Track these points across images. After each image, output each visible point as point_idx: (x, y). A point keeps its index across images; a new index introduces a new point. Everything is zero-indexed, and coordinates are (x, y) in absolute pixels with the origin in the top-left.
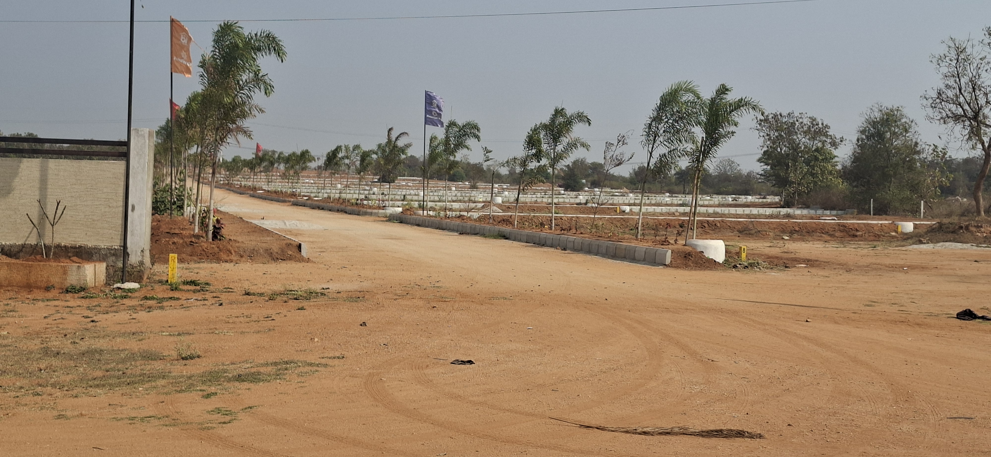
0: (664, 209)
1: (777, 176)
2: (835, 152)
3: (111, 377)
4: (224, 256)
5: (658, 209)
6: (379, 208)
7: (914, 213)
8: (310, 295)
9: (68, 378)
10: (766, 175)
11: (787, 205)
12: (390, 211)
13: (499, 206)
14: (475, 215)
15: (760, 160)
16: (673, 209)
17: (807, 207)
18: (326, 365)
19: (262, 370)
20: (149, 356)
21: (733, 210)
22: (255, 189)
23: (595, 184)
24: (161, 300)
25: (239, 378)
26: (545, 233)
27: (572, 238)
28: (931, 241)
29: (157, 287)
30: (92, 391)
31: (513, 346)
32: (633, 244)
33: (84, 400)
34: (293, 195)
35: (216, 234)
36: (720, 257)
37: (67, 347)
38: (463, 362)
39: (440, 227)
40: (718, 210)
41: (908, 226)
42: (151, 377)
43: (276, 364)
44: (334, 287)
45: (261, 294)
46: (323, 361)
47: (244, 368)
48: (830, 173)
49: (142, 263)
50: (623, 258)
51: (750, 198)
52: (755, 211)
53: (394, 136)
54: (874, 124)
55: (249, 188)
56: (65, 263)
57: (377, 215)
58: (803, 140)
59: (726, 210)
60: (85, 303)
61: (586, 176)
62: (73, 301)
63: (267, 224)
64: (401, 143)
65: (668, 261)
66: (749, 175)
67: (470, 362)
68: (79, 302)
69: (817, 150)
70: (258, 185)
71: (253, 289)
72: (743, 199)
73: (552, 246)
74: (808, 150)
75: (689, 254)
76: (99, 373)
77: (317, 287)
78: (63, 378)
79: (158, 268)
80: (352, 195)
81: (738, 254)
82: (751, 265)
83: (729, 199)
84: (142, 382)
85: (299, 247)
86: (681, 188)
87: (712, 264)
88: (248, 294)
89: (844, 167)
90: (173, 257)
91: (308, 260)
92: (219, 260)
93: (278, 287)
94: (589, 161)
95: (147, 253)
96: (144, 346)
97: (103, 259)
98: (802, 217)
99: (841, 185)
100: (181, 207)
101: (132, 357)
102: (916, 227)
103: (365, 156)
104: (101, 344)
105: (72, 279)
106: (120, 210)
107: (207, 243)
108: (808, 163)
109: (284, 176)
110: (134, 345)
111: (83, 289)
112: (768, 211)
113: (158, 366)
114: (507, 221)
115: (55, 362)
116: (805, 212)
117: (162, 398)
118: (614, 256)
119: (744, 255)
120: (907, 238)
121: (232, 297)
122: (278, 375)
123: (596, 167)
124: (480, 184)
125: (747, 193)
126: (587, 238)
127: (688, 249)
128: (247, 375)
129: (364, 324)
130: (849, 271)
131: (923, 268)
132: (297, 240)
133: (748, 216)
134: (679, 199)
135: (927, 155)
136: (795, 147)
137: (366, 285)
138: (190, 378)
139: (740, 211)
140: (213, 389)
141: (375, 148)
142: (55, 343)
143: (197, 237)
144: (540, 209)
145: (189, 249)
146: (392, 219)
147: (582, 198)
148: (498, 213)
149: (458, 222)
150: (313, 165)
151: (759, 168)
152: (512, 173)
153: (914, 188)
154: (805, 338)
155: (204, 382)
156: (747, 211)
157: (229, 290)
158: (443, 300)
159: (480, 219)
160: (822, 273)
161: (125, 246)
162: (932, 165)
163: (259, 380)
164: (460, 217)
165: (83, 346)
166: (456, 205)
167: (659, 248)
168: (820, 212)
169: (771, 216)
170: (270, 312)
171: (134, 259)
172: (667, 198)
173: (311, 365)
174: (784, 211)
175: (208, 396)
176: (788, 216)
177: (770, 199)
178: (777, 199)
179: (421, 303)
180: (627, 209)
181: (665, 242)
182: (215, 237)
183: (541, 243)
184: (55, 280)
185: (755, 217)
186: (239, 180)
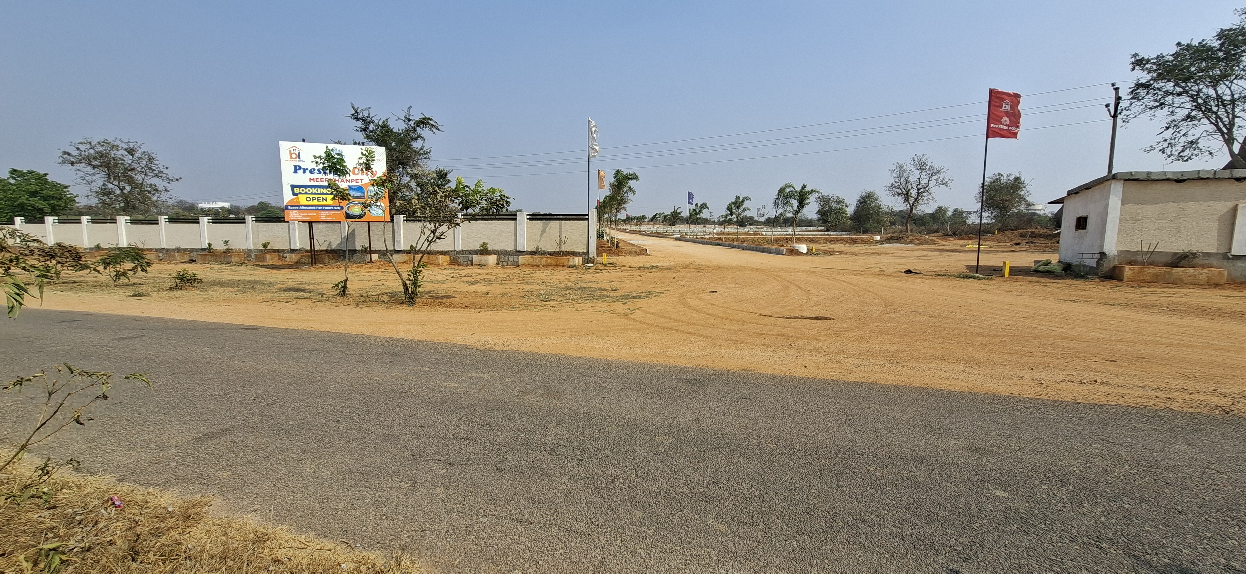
0: (779, 233)
1: (823, 219)
2: (847, 209)
3: (590, 297)
4: (620, 254)
5: (776, 233)
6: (671, 235)
7: (879, 232)
8: (653, 267)
9: (576, 297)
10: (819, 219)
11: (827, 230)
12: (675, 236)
13: (715, 233)
14: (707, 237)
15: (816, 213)
16: (782, 233)
17: (836, 231)
18: (663, 293)
19: (641, 294)
20: (602, 290)
21: (806, 233)
22: (626, 229)
23: (751, 224)
24: (601, 270)
25: (634, 297)
26: (735, 243)
27: (746, 245)
28: (887, 243)
29: (599, 265)
30: (585, 301)
31: (731, 286)
32: (770, 247)
33: (582, 305)
34: (640, 231)
35: (617, 246)
36: (805, 251)
37: (574, 287)
38: (713, 292)
39: (694, 242)
40: (800, 233)
41: (878, 238)
42: (604, 297)
43: (645, 292)
44: (660, 264)
45: (635, 268)
46: (662, 291)
47: (635, 294)
48: (845, 218)
49: (594, 257)
50: (767, 252)
51: (812, 228)
52: (815, 233)
53: (676, 208)
54: (863, 198)
55: (624, 229)
56: (568, 257)
57: (670, 238)
58: (834, 205)
59: (803, 233)
60: (576, 271)
61: (747, 222)
62: (572, 270)
63: (632, 242)
64: (678, 211)
65: (784, 253)
66: (811, 219)
67: (716, 292)
68: (574, 271)
69: (839, 209)
70: (626, 228)
71: (632, 266)
72: (809, 229)
73: (738, 248)
74: (836, 209)
75: (793, 250)
76: (586, 296)
77: (655, 265)
78: (574, 297)
79: (599, 258)
80: (661, 231)
81: (812, 250)
82: (817, 254)
83: (804, 229)
84: (601, 299)
85: (646, 250)
86: (784, 225)
87: (801, 254)
88: (630, 267)
89: (851, 215)
90: (604, 254)
91: (650, 255)
92: (618, 255)
93: (642, 265)
94: (748, 216)
95: (595, 254)
96: (599, 286)
97: (581, 256)
98: (834, 235)
99: (849, 222)
100: (603, 237)
101: (596, 290)
102: (881, 238)
103: (665, 217)
104: (584, 285)
105: (571, 263)
106: (586, 238)
107: (614, 249)
108: (835, 214)
109: (636, 225)
110: (595, 286)
111: (575, 266)
112: (820, 233)
113: (605, 293)
114: (720, 239)
115: (571, 292)
116: (835, 233)
117: (608, 304)
118: (763, 252)
119: (814, 250)
120: (877, 242)
121: (625, 268)
122: (647, 297)
123: (751, 218)
124: (707, 226)
125: (810, 226)
126: (752, 245)
127: (792, 248)
128: (637, 296)
129: (674, 278)
130: (857, 255)
131: (887, 254)
132: (645, 248)
133: (812, 235)
134: (784, 229)
135: (885, 209)
136: (830, 208)
137: (672, 264)
138: (617, 297)
139: (809, 233)
140: (625, 301)
141: (670, 213)
142: (569, 285)
143: (610, 247)
144: (731, 234)
145: (608, 252)
146: (676, 239)
147: (746, 230)
148: (715, 236)
149: (701, 240)
150: (646, 220)
151: (816, 217)
152: (719, 221)
153: (879, 222)
154: (844, 281)
155: (622, 299)
156: (811, 233)
157: (624, 266)
158: (701, 268)
159: (709, 238)
160: (846, 256)
161: (588, 251)
162: (887, 213)
163: (641, 298)
164: (702, 238)
165: (579, 286)
166: (699, 234)
167: (781, 248)
168: (841, 233)
169: (821, 235)
170: (640, 274)
171: (591, 256)
172: (779, 229)
173: (658, 293)
174: (826, 233)
175: (624, 304)
176: (828, 235)
177: (820, 228)
178: (823, 228)
179: (693, 270)
180: (764, 233)
181: (783, 246)
182: (617, 247)
183: (734, 247)
184: (566, 263)
185: (815, 235)
186: (620, 227)
